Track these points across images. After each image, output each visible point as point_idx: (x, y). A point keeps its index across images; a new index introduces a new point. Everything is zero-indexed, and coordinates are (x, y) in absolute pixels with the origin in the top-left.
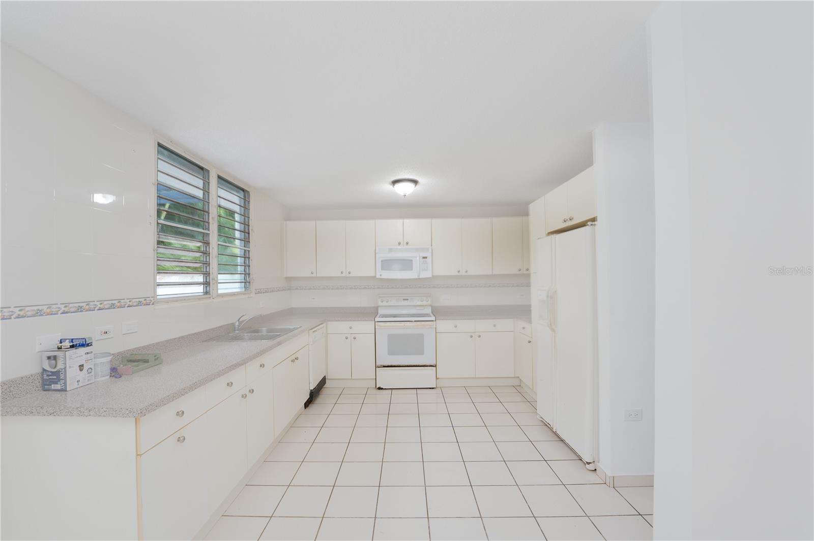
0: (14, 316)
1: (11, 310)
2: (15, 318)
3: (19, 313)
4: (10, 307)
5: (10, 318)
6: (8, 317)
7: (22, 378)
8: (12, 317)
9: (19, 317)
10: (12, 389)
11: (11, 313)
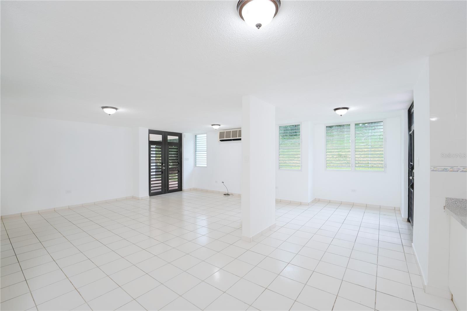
0: (460, 171)
1: (458, 168)
2: (460, 172)
3: (463, 169)
4: (458, 167)
5: (458, 172)
6: (456, 171)
7: (463, 200)
8: (459, 171)
9: (463, 171)
10: (456, 203)
11: (458, 169)
